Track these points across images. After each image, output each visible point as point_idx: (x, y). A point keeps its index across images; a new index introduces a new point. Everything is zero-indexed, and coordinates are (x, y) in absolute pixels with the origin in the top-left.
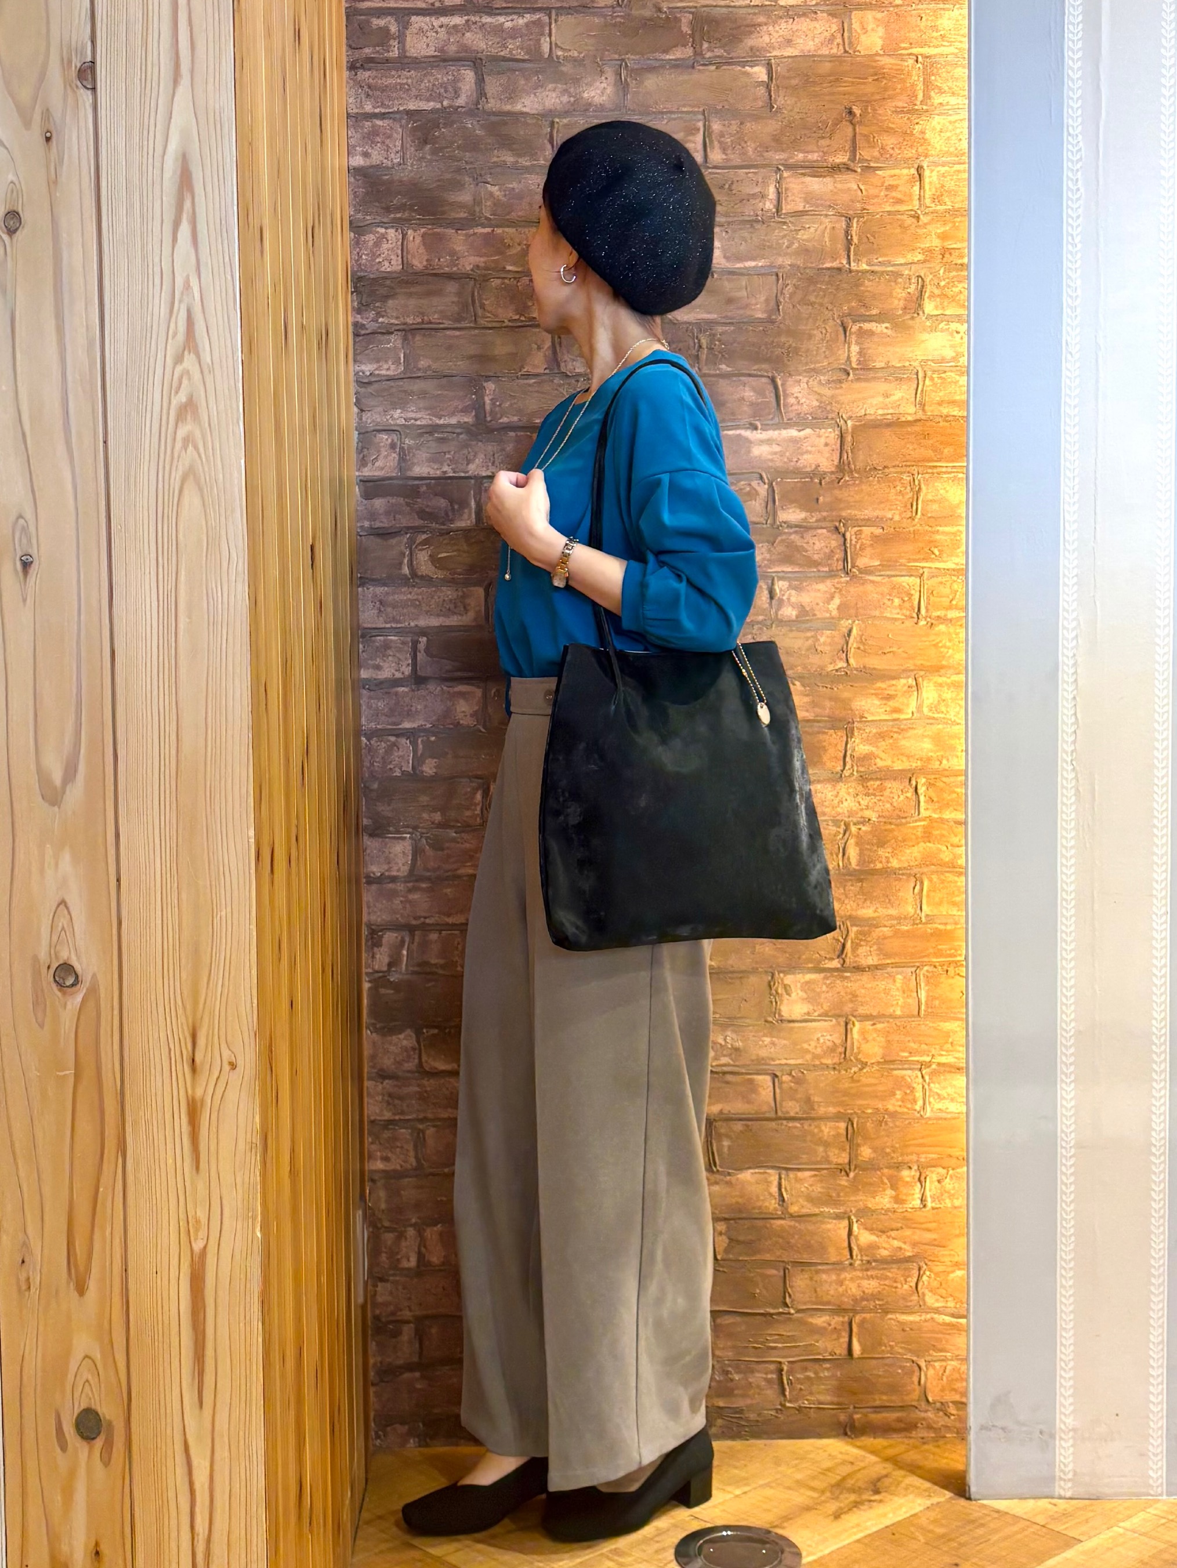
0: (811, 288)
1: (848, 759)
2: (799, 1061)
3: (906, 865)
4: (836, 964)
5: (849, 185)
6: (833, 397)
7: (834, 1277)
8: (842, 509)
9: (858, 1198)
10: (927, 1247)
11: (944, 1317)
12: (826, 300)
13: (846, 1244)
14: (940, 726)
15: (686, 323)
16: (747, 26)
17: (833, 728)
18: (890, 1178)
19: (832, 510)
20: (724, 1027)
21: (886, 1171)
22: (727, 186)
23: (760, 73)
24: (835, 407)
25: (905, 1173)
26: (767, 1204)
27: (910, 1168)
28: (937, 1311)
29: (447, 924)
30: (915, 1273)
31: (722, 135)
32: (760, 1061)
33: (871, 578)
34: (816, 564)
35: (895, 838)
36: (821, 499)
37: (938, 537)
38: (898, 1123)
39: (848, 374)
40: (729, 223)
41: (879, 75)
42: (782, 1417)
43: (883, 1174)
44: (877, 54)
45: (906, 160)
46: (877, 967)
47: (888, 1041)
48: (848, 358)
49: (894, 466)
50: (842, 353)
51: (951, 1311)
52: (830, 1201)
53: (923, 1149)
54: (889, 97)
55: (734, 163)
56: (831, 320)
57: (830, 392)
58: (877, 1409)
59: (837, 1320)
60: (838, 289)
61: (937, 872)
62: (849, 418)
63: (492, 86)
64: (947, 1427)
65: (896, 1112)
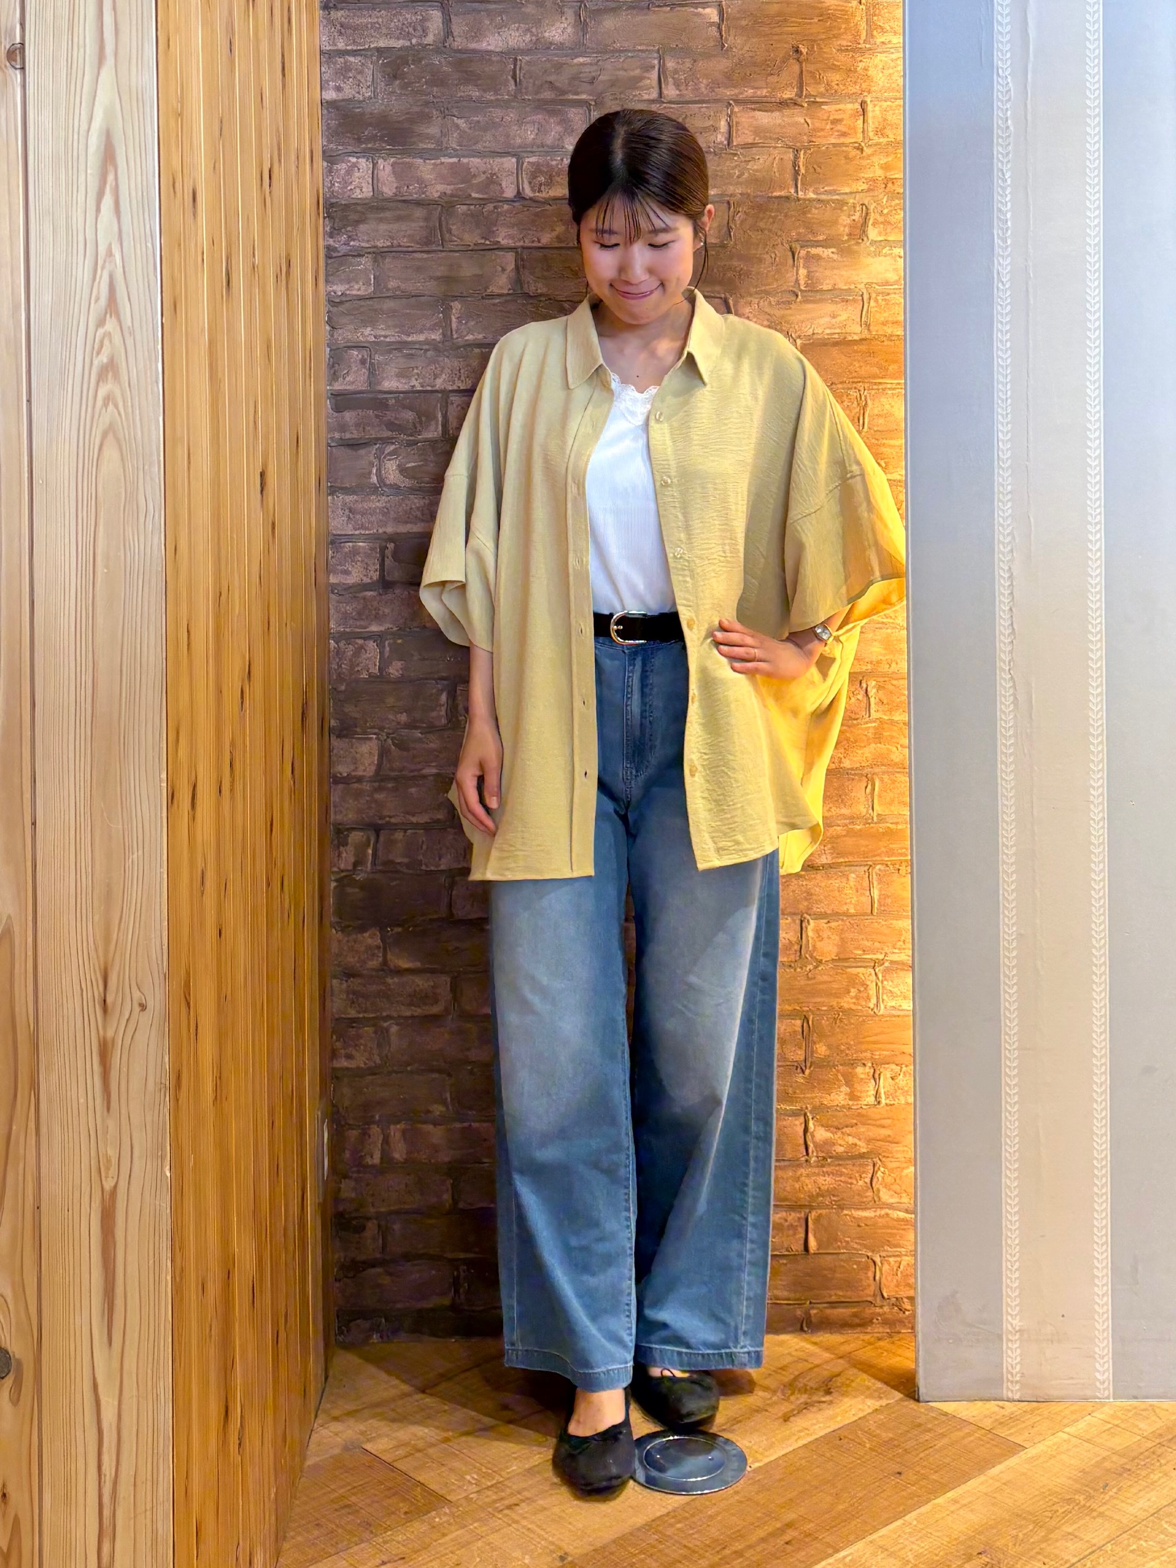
0: (761, 215)
3: (858, 765)
5: (796, 119)
6: (785, 318)
7: (792, 1174)
9: (815, 1095)
10: (882, 1143)
11: (898, 1212)
12: (775, 226)
13: (802, 1141)
18: (845, 1075)
21: (840, 1067)
25: (860, 1070)
27: (864, 1065)
28: (891, 1207)
29: (412, 823)
30: (871, 1167)
31: (676, 72)
37: (884, 450)
38: (852, 1021)
39: (797, 296)
43: (838, 1071)
45: (850, 96)
46: (830, 866)
47: (842, 939)
48: (797, 281)
49: (841, 383)
50: (791, 276)
51: (905, 1206)
52: (786, 1097)
53: (879, 1046)
54: (834, 36)
55: (687, 98)
56: (780, 246)
57: (782, 312)
58: (833, 1304)
59: (793, 1217)
60: (786, 216)
61: (888, 772)
62: (799, 337)
63: (459, 26)
64: (901, 1321)
65: (851, 1009)
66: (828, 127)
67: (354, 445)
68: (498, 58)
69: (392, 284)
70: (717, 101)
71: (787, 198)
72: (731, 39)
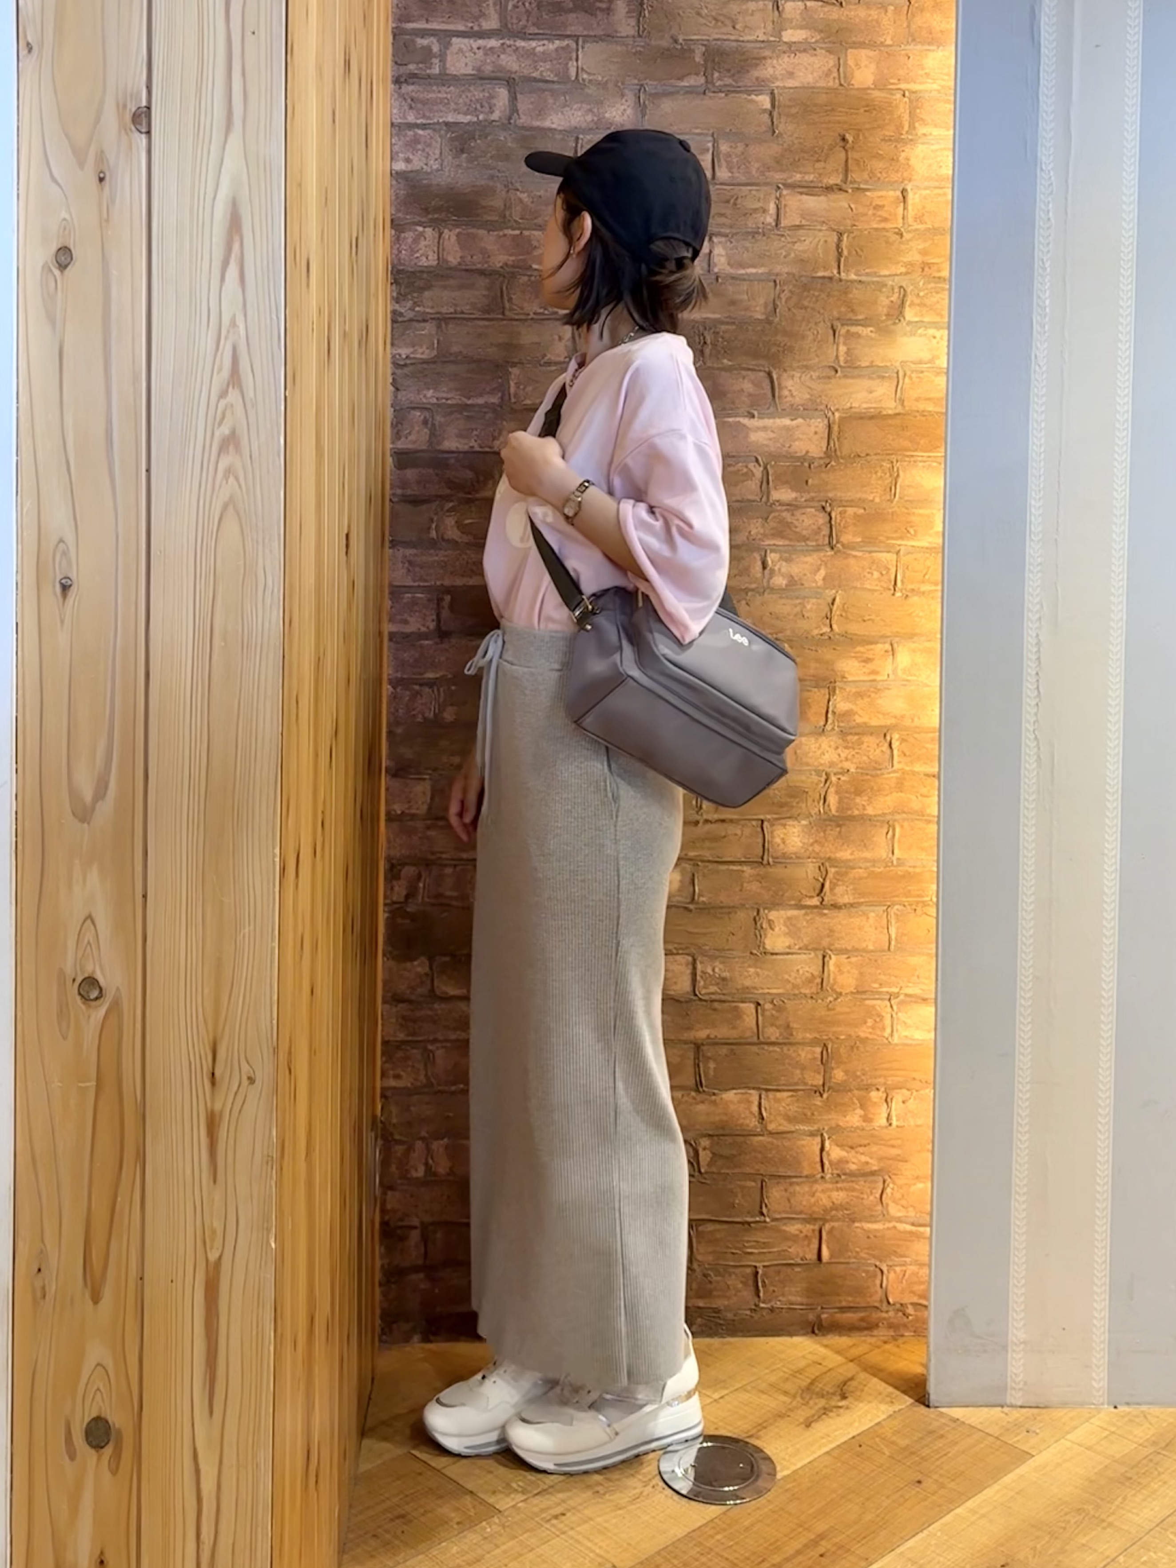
0: (805, 294)
1: (830, 715)
2: (779, 991)
3: (880, 812)
4: (815, 901)
5: (841, 204)
6: (822, 391)
7: (807, 1189)
8: (829, 491)
9: (830, 1117)
10: (891, 1162)
11: (905, 1225)
12: (818, 304)
13: (818, 1159)
14: (913, 688)
15: (693, 320)
16: (754, 59)
17: (817, 686)
18: (858, 1099)
19: (820, 491)
20: (713, 958)
21: (856, 1092)
22: (732, 201)
23: (764, 101)
24: (825, 400)
25: (874, 1094)
26: (747, 1121)
27: (878, 1089)
28: (899, 1220)
29: (462, 860)
30: (881, 1186)
31: (729, 155)
32: (745, 990)
33: (854, 553)
34: (805, 539)
35: (872, 788)
36: (810, 481)
37: (913, 518)
38: (868, 1048)
39: (836, 371)
40: (733, 234)
41: (870, 107)
42: (756, 1317)
43: (854, 1095)
44: (869, 88)
45: (892, 183)
46: (851, 905)
47: (861, 974)
48: (837, 357)
49: (876, 454)
50: (831, 352)
51: (911, 1220)
52: (806, 1119)
53: (891, 1072)
54: (879, 127)
55: (739, 181)
56: (822, 323)
57: (820, 387)
58: (842, 1309)
59: (809, 1229)
60: (829, 295)
61: (908, 820)
62: (837, 410)
63: (524, 104)
64: (905, 1326)
65: (867, 1038)
66: (870, 212)
67: (415, 501)
68: (560, 137)
69: (455, 349)
70: (767, 184)
71: (830, 279)
72: (781, 128)
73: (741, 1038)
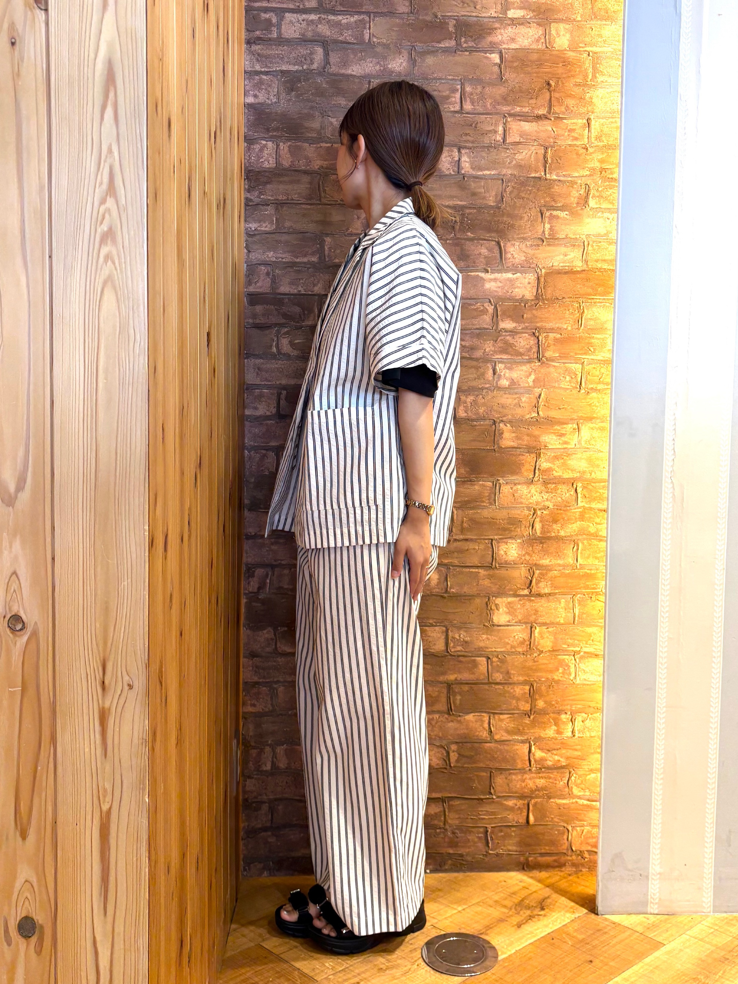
0: (522, 189)
1: (537, 471)
2: (502, 650)
3: (569, 534)
4: (526, 592)
5: (546, 128)
6: (534, 255)
7: (520, 777)
8: (537, 322)
9: (536, 731)
10: (575, 760)
11: (583, 801)
12: (531, 196)
13: (528, 758)
14: (591, 453)
16: (489, 29)
17: (528, 452)
18: (554, 719)
19: (531, 322)
20: (459, 628)
21: (552, 715)
22: (474, 125)
23: (495, 57)
24: (535, 261)
25: (563, 716)
26: (481, 734)
27: (566, 713)
28: (580, 798)
30: (567, 775)
31: (472, 94)
32: (480, 649)
33: (553, 364)
34: (521, 354)
35: (563, 519)
36: (525, 316)
37: (593, 341)
38: (560, 687)
39: (543, 241)
40: (474, 147)
41: (566, 62)
42: (487, 859)
43: (550, 717)
44: (565, 50)
45: (580, 114)
46: (550, 594)
47: (555, 638)
48: (544, 232)
49: (569, 298)
50: (540, 229)
51: (588, 798)
52: (519, 732)
53: (575, 702)
54: (572, 76)
55: (478, 111)
56: (534, 208)
57: (533, 252)
58: (542, 855)
59: (521, 803)
60: (538, 190)
61: (587, 539)
62: (544, 268)
63: (334, 58)
64: (582, 864)
65: (559, 680)
66: (566, 134)
67: (261, 327)
68: (359, 79)
69: (287, 224)
70: (497, 114)
71: (539, 178)
72: (507, 74)
73: (477, 679)
